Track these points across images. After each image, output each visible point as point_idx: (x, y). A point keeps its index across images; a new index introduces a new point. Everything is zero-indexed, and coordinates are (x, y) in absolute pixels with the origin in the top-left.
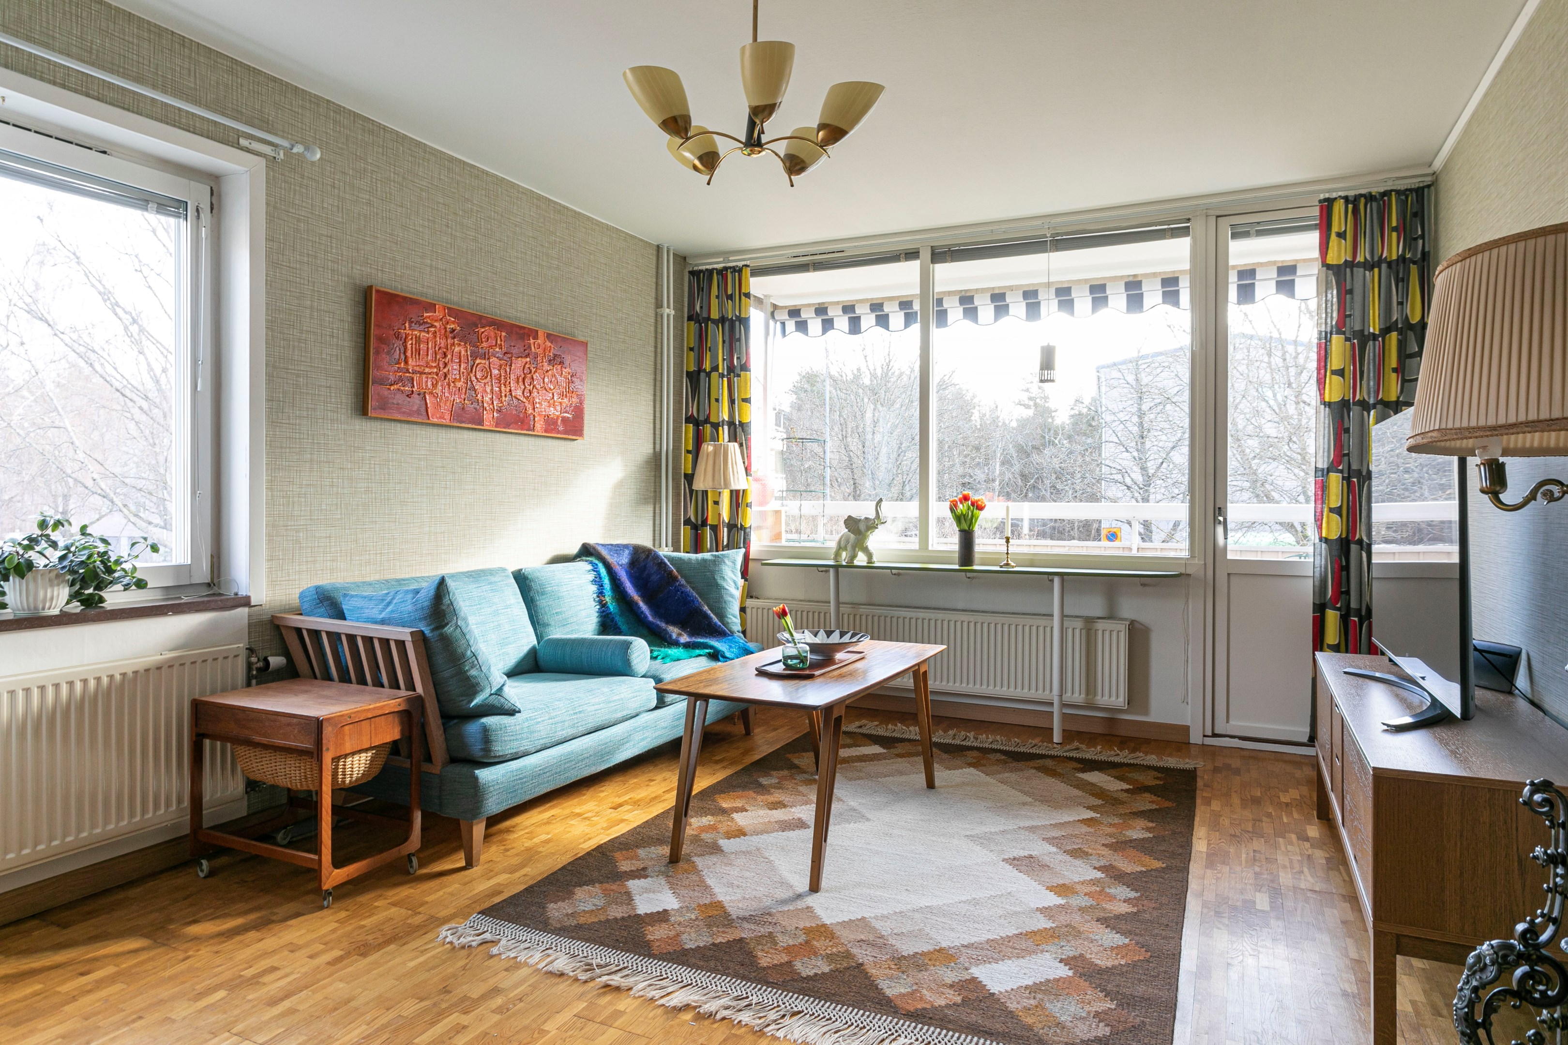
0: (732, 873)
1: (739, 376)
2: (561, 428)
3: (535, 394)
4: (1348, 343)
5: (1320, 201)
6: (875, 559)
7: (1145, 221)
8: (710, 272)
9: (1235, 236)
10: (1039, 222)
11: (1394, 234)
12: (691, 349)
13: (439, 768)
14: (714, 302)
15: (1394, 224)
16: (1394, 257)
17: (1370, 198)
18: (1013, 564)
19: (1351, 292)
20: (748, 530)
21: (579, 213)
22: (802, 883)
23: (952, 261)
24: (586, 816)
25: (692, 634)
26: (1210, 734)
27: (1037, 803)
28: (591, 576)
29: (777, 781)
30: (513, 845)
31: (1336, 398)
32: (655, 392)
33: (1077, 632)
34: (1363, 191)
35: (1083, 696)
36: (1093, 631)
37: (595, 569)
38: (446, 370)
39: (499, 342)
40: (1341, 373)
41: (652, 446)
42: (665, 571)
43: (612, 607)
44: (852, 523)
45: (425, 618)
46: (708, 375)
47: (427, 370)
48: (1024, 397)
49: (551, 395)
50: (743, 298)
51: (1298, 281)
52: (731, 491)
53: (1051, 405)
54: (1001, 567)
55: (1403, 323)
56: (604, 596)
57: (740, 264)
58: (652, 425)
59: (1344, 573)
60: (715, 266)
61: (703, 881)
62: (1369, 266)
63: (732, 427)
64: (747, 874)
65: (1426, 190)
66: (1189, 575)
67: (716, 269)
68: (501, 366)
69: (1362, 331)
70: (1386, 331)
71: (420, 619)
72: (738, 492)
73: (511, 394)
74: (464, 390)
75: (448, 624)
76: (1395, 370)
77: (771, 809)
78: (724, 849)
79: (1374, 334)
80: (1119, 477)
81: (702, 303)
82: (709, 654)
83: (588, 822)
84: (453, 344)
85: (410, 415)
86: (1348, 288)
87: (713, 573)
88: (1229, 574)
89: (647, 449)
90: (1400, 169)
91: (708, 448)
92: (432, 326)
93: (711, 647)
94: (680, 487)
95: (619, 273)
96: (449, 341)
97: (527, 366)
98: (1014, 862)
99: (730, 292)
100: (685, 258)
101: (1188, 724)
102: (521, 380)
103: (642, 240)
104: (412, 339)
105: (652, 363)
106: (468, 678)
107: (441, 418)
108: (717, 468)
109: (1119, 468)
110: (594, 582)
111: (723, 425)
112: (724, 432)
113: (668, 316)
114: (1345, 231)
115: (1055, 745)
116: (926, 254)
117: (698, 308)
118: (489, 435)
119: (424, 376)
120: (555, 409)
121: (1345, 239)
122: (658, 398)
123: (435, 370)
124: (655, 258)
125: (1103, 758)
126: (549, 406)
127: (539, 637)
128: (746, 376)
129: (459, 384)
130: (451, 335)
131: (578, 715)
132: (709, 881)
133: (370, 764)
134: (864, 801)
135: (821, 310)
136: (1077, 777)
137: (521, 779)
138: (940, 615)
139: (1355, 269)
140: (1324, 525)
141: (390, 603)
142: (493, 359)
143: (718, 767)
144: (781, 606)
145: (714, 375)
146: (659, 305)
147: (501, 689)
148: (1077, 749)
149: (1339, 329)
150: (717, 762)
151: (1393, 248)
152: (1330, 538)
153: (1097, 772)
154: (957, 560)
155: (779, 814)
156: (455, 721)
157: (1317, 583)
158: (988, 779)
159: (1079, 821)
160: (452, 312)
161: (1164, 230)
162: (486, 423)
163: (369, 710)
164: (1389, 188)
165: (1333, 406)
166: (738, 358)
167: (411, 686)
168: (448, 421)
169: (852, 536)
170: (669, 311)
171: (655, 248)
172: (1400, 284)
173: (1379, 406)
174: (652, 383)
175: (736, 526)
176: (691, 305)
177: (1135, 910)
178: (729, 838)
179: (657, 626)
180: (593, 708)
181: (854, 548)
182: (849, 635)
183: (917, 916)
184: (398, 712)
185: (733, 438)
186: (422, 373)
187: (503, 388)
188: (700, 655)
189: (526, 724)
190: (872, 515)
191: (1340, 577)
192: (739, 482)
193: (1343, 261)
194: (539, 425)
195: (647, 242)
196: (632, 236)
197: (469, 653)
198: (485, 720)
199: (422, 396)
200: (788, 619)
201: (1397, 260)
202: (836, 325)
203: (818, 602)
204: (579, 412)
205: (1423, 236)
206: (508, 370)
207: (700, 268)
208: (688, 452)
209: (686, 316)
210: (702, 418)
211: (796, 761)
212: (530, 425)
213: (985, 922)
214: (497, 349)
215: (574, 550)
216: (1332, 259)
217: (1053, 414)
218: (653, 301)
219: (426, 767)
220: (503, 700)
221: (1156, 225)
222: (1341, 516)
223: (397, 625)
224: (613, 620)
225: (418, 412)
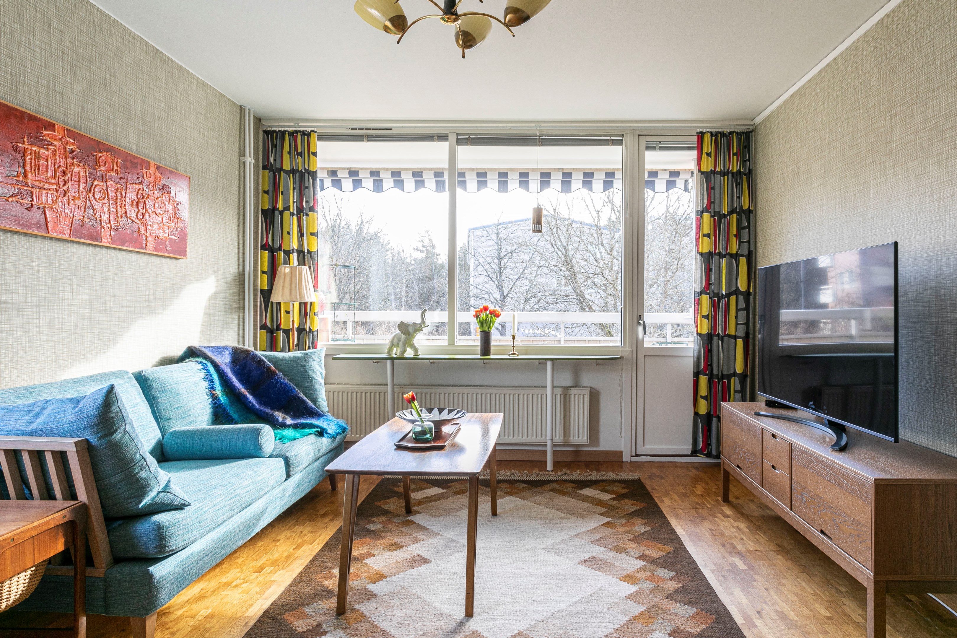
0: (396, 614)
1: (307, 215)
2: (169, 249)
3: (147, 217)
4: (712, 218)
5: (697, 133)
6: (419, 352)
7: (597, 132)
8: (283, 133)
9: (648, 148)
10: (533, 125)
11: (735, 157)
12: (266, 192)
13: (104, 570)
14: (286, 157)
15: (735, 151)
16: (735, 170)
17: (723, 134)
18: (517, 354)
19: (713, 188)
20: (315, 333)
21: (181, 67)
22: (460, 612)
23: (471, 145)
24: (234, 584)
25: (294, 417)
26: (634, 455)
27: (569, 516)
28: (203, 374)
29: (381, 526)
30: (178, 627)
31: (706, 250)
32: (239, 223)
33: (558, 396)
34: (720, 130)
35: (562, 438)
36: (568, 396)
37: (205, 368)
38: (65, 188)
39: (115, 168)
40: (708, 235)
41: (237, 267)
42: (264, 367)
43: (223, 399)
44: (403, 327)
45: (91, 427)
46: (281, 213)
47: (47, 186)
48: (420, 245)
49: (160, 219)
50: (311, 155)
51: (657, 181)
52: (300, 304)
53: (437, 251)
54: (510, 355)
55: (739, 209)
56: (215, 391)
57: (309, 130)
58: (236, 250)
59: (710, 353)
60: (287, 129)
61: (377, 627)
62: (723, 174)
63: (302, 254)
64: (409, 612)
65: (750, 134)
66: (623, 357)
67: (288, 131)
68: (117, 189)
69: (719, 212)
70: (731, 212)
71: (85, 429)
72: (306, 304)
73: (126, 216)
74: (83, 208)
75: (116, 430)
76: (735, 236)
77: (392, 551)
78: (376, 592)
79: (724, 214)
80: (487, 296)
81: (275, 156)
82: (318, 431)
83: (240, 590)
84: (73, 164)
85: (29, 227)
86: (712, 186)
87: (304, 367)
88: (645, 356)
89: (233, 269)
90: (738, 120)
91: (284, 270)
92: (51, 144)
93: (317, 427)
94: (257, 298)
95: (212, 123)
96: (69, 161)
97: (140, 192)
98: (585, 562)
99: (300, 150)
100: (260, 120)
101: (622, 450)
102: (135, 203)
103: (229, 99)
104: (31, 154)
105: (237, 200)
106: (138, 480)
107: (60, 232)
108: (293, 286)
109: (487, 290)
110: (205, 379)
111: (293, 252)
112: (294, 258)
113: (250, 163)
114: (711, 152)
115: (551, 473)
116: (453, 138)
117: (272, 160)
118: (105, 251)
119: (44, 192)
120: (164, 232)
121: (711, 157)
122: (241, 229)
123: (55, 187)
124: (238, 116)
125: (583, 478)
126: (159, 229)
127: (163, 430)
128: (313, 216)
129: (78, 202)
130: (70, 155)
131: (235, 499)
132: (383, 625)
133: (29, 582)
134: (456, 533)
135: (353, 173)
136: (578, 493)
137: (189, 566)
138: (466, 390)
139: (716, 175)
140: (699, 326)
141: (39, 414)
142: (110, 182)
143: (326, 520)
144: (410, 393)
145: (286, 213)
146: (242, 153)
147: (167, 486)
148: (566, 474)
149: (707, 209)
150: (324, 516)
151: (735, 166)
152: (703, 333)
153: (588, 489)
154: (479, 352)
155: (400, 554)
156: (119, 522)
157: (695, 360)
158: (526, 503)
159: (602, 525)
160: (71, 133)
161: (608, 140)
162: (103, 240)
163: (32, 529)
164: (732, 130)
165: (704, 255)
166: (307, 202)
167: (73, 496)
168: (67, 236)
169: (403, 336)
170: (250, 160)
171: (239, 108)
172: (738, 186)
173: (727, 256)
174: (237, 216)
175: (304, 330)
176: (266, 156)
177: (681, 585)
178: (374, 582)
179: (264, 412)
180: (244, 491)
181: (404, 345)
182: (456, 412)
183: (555, 621)
184: (62, 524)
185: (302, 262)
186: (41, 188)
187: (119, 209)
188: (311, 434)
189: (196, 515)
190: (419, 321)
191: (708, 356)
192: (310, 297)
193: (709, 170)
194: (151, 244)
195: (233, 102)
196: (221, 94)
197: (138, 457)
198: (156, 518)
199: (42, 210)
200: (416, 402)
201: (737, 172)
202: (364, 184)
203: (372, 385)
204: (183, 236)
205: (749, 160)
206: (124, 194)
207: (273, 129)
208: (263, 272)
209: (261, 165)
210: (276, 246)
211: (386, 507)
212: (142, 244)
213: (603, 615)
214: (114, 174)
215: (179, 352)
216: (704, 169)
217: (438, 257)
218: (237, 150)
219: (90, 572)
220: (172, 497)
221: (603, 136)
222: (708, 320)
223: (53, 435)
224: (224, 410)
225: (38, 225)
